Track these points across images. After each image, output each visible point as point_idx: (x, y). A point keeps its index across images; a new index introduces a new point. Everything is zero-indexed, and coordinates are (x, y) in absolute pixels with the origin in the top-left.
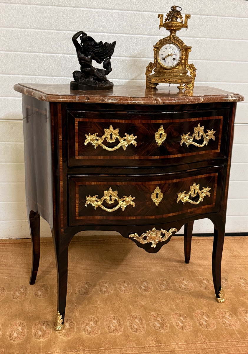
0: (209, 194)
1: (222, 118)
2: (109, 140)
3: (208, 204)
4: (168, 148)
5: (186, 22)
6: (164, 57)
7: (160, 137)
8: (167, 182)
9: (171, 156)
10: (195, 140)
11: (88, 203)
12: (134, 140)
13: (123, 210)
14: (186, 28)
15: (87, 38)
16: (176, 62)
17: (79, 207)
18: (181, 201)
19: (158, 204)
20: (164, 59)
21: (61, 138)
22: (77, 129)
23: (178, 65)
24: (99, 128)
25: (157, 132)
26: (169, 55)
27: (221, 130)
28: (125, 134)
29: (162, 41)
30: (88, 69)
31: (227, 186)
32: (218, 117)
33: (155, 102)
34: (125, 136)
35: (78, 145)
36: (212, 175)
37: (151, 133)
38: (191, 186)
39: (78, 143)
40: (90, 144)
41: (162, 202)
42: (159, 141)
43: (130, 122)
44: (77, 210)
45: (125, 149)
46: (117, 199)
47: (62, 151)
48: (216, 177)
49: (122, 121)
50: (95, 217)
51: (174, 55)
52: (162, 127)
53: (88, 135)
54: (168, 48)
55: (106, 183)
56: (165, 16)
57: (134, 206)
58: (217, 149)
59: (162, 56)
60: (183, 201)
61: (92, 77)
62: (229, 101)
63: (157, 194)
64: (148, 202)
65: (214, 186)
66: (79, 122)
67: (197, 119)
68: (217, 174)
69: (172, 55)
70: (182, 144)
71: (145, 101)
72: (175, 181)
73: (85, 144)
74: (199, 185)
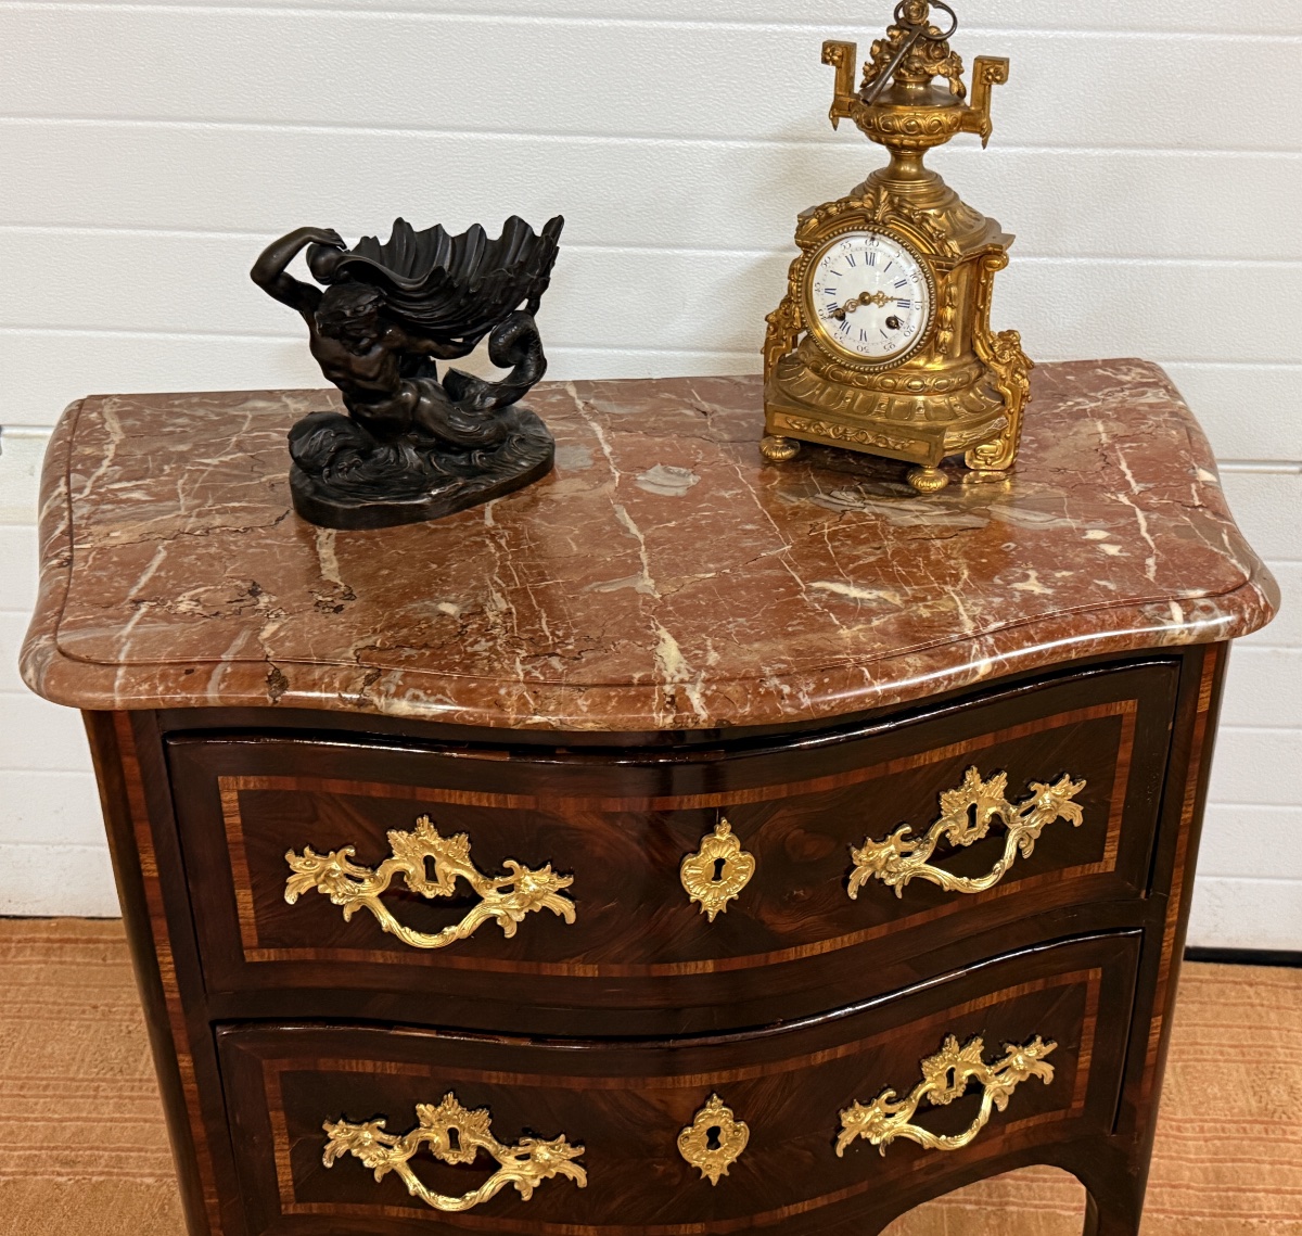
0: (1046, 1072)
1: (1128, 710)
2: (418, 884)
3: (1037, 1111)
4: (767, 917)
5: (983, 100)
6: (840, 305)
7: (717, 877)
8: (775, 1069)
9: (791, 954)
10: (944, 855)
11: (342, 1149)
12: (557, 893)
13: (526, 1197)
14: (977, 138)
15: (345, 267)
16: (901, 340)
17: (292, 1166)
18: (867, 1140)
19: (722, 1176)
20: (840, 315)
21: (154, 867)
22: (234, 826)
23: (917, 351)
24: (360, 826)
25: (696, 852)
26: (864, 299)
27: (1126, 770)
28: (507, 864)
29: (829, 216)
30: (376, 407)
31: (1160, 1018)
32: (1103, 707)
33: (669, 719)
34: (510, 872)
35: (250, 899)
36: (1070, 978)
37: (658, 856)
38: (927, 1057)
39: (249, 892)
40: (314, 899)
41: (748, 1162)
42: (705, 895)
43: (532, 807)
44: (285, 1176)
45: (510, 932)
46: (490, 1147)
47: (165, 924)
48: (1089, 986)
49: (487, 800)
50: (383, 1210)
51: (892, 299)
52: (724, 832)
53: (300, 853)
54: (860, 259)
55: (424, 1071)
56: (863, 58)
57: (582, 1182)
58: (1100, 858)
59: (830, 299)
60: (875, 1141)
61: (409, 443)
62: (1165, 643)
63: (714, 1133)
64: (661, 1168)
65: (1081, 1030)
66: (244, 796)
67: (961, 748)
68: (1095, 975)
69: (881, 299)
70: (855, 888)
71: (605, 712)
72: (820, 1057)
73: (291, 899)
74: (983, 1044)
